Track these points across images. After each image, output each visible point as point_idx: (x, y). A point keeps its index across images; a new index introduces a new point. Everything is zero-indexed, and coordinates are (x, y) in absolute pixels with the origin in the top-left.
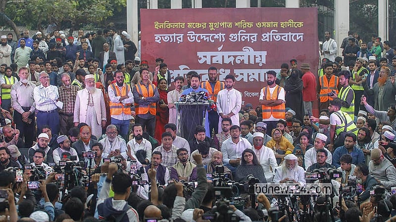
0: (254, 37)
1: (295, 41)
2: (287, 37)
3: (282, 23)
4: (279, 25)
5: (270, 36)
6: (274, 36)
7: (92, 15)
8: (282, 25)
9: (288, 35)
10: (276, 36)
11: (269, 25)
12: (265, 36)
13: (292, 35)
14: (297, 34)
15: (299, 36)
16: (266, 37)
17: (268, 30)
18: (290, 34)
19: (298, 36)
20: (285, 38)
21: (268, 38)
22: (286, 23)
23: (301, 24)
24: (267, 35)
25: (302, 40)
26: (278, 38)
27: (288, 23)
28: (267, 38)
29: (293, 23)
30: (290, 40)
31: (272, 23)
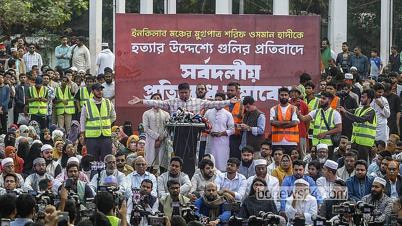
0: (246, 48)
1: (294, 54)
2: (285, 49)
3: (279, 34)
4: (276, 35)
5: (265, 47)
6: (270, 48)
7: (49, 19)
8: (279, 35)
9: (286, 47)
10: (272, 47)
11: (264, 34)
12: (259, 47)
13: (290, 48)
14: (297, 46)
15: (299, 48)
16: (260, 49)
17: (263, 41)
18: (288, 46)
19: (297, 48)
20: (282, 51)
21: (263, 50)
22: (284, 33)
23: (301, 35)
24: (262, 46)
25: (302, 53)
27: (286, 33)
28: (261, 50)
29: (292, 33)
30: (288, 53)
31: (268, 32)
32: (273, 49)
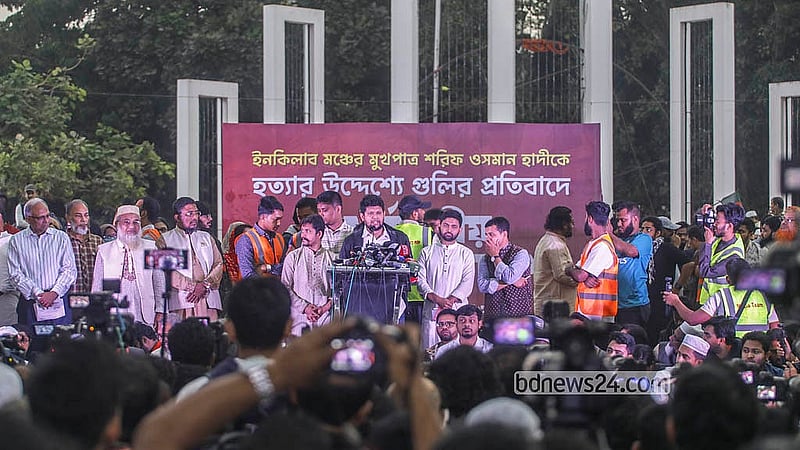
1: (554, 194)
2: (535, 185)
3: (525, 157)
4: (519, 160)
5: (498, 183)
6: (508, 184)
8: (524, 160)
9: (538, 183)
10: (511, 183)
11: (496, 159)
12: (488, 183)
13: (545, 183)
14: (558, 180)
15: (561, 183)
16: (491, 185)
17: (496, 170)
18: (542, 179)
19: (558, 184)
20: (531, 188)
21: (495, 187)
22: (533, 155)
23: (565, 159)
24: (494, 181)
25: (567, 193)
26: (515, 186)
27: (538, 156)
28: (492, 188)
29: (548, 156)
30: (542, 193)
31: (504, 155)
32: (514, 186)
